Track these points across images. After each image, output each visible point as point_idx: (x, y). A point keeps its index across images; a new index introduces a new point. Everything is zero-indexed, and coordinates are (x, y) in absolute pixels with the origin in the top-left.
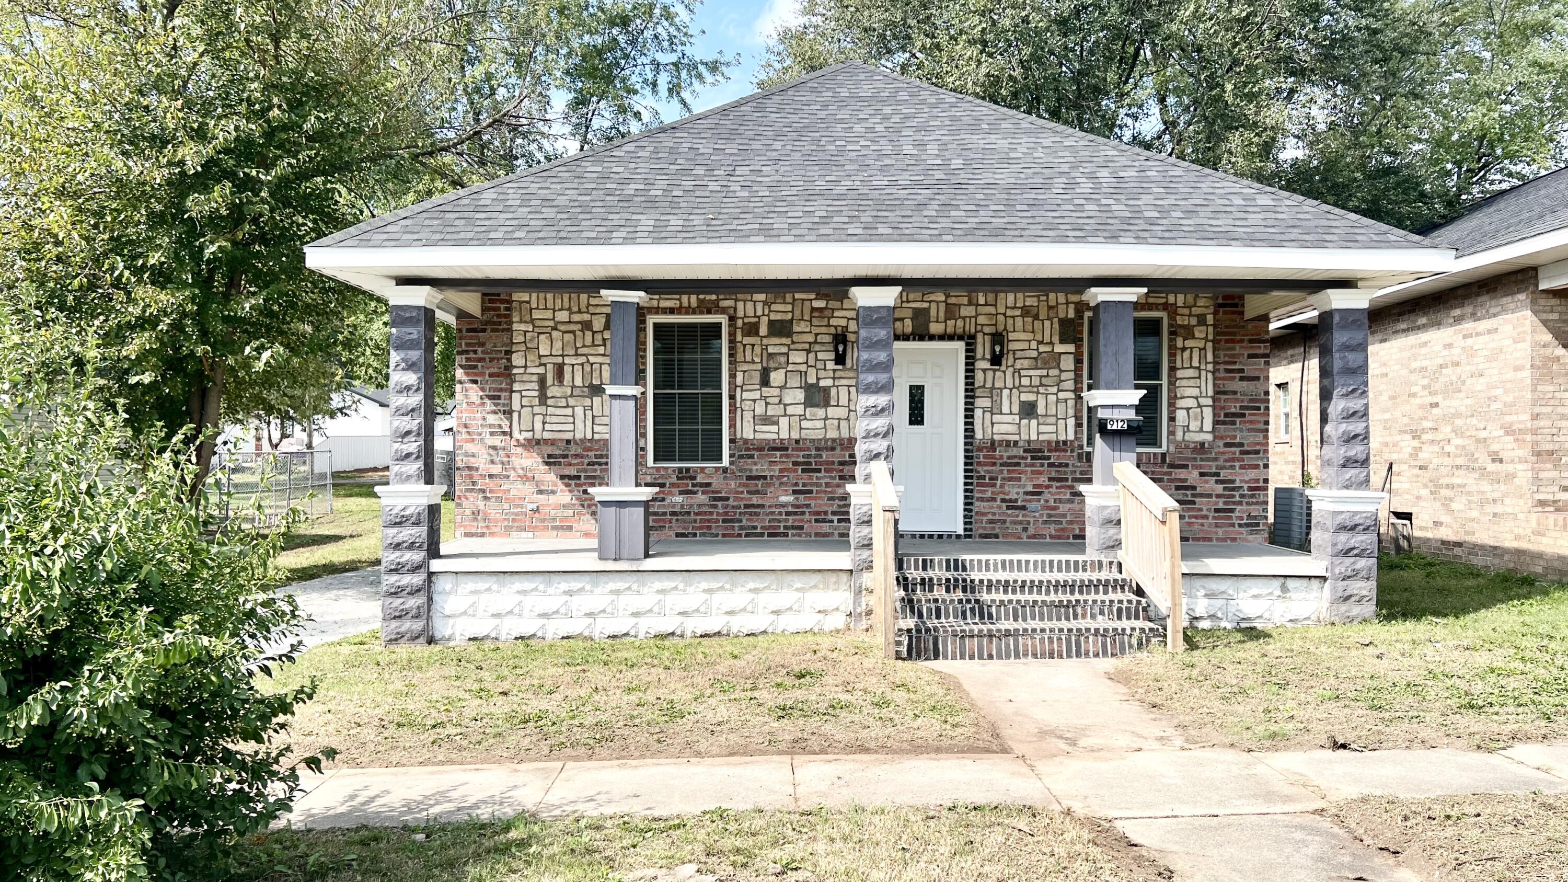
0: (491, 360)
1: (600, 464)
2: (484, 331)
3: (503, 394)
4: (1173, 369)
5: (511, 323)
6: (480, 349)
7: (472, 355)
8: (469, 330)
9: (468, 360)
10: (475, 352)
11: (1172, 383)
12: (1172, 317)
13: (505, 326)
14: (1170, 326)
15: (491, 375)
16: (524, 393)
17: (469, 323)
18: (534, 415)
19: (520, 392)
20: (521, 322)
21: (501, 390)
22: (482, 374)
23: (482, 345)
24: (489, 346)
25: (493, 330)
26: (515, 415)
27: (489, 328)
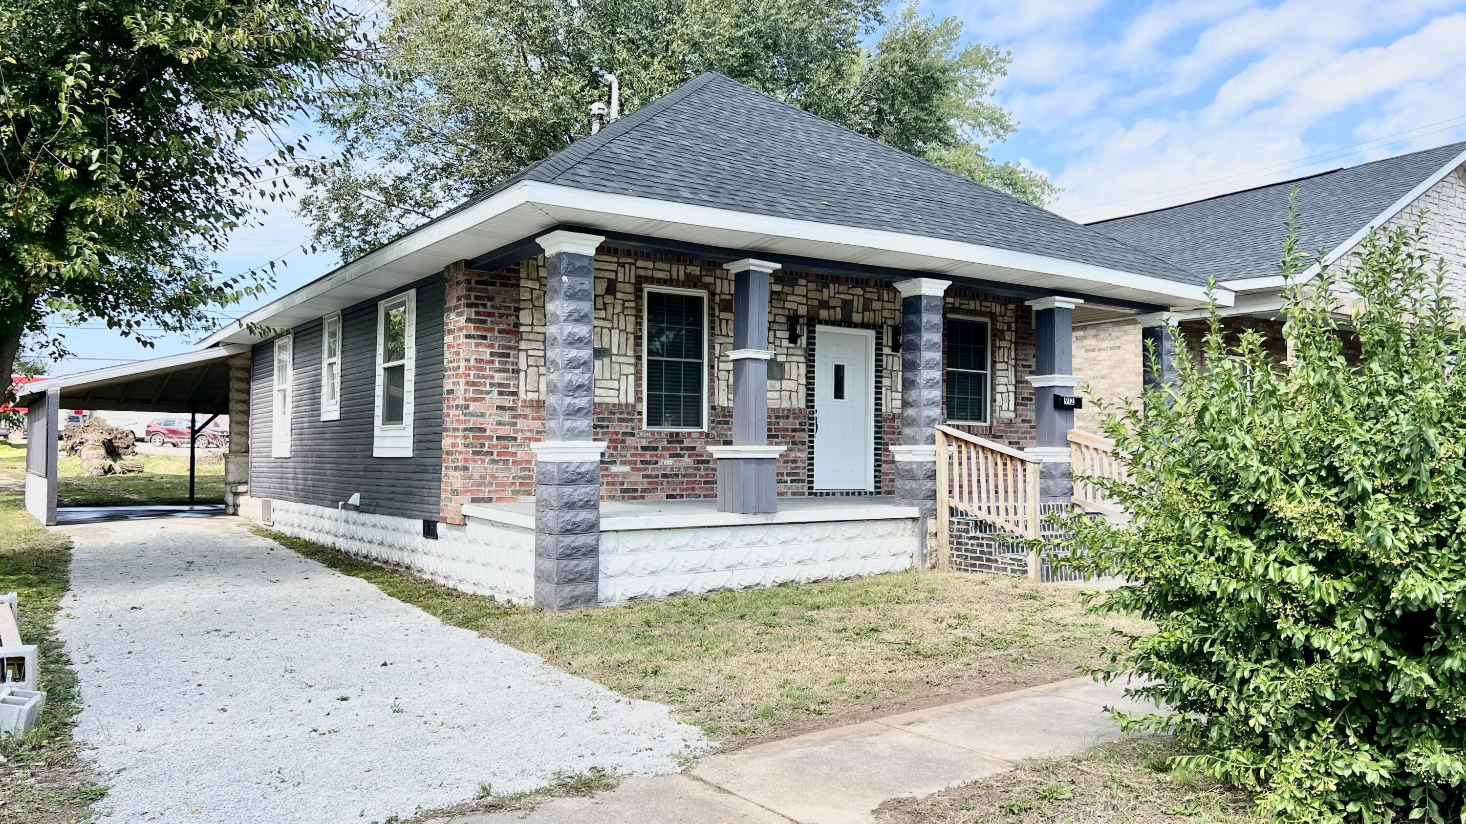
0: (501, 316)
1: (602, 427)
2: (493, 284)
3: (512, 352)
4: (994, 363)
5: (518, 279)
6: (489, 304)
7: (481, 309)
8: (477, 283)
9: (477, 313)
10: (485, 306)
11: (993, 373)
12: (994, 321)
13: (514, 282)
14: (993, 329)
15: (500, 332)
16: (530, 352)
17: (479, 275)
18: (540, 375)
19: (526, 350)
20: (528, 278)
21: (510, 348)
22: (491, 330)
23: (491, 299)
24: (498, 301)
25: (502, 285)
26: (522, 374)
27: (498, 282)
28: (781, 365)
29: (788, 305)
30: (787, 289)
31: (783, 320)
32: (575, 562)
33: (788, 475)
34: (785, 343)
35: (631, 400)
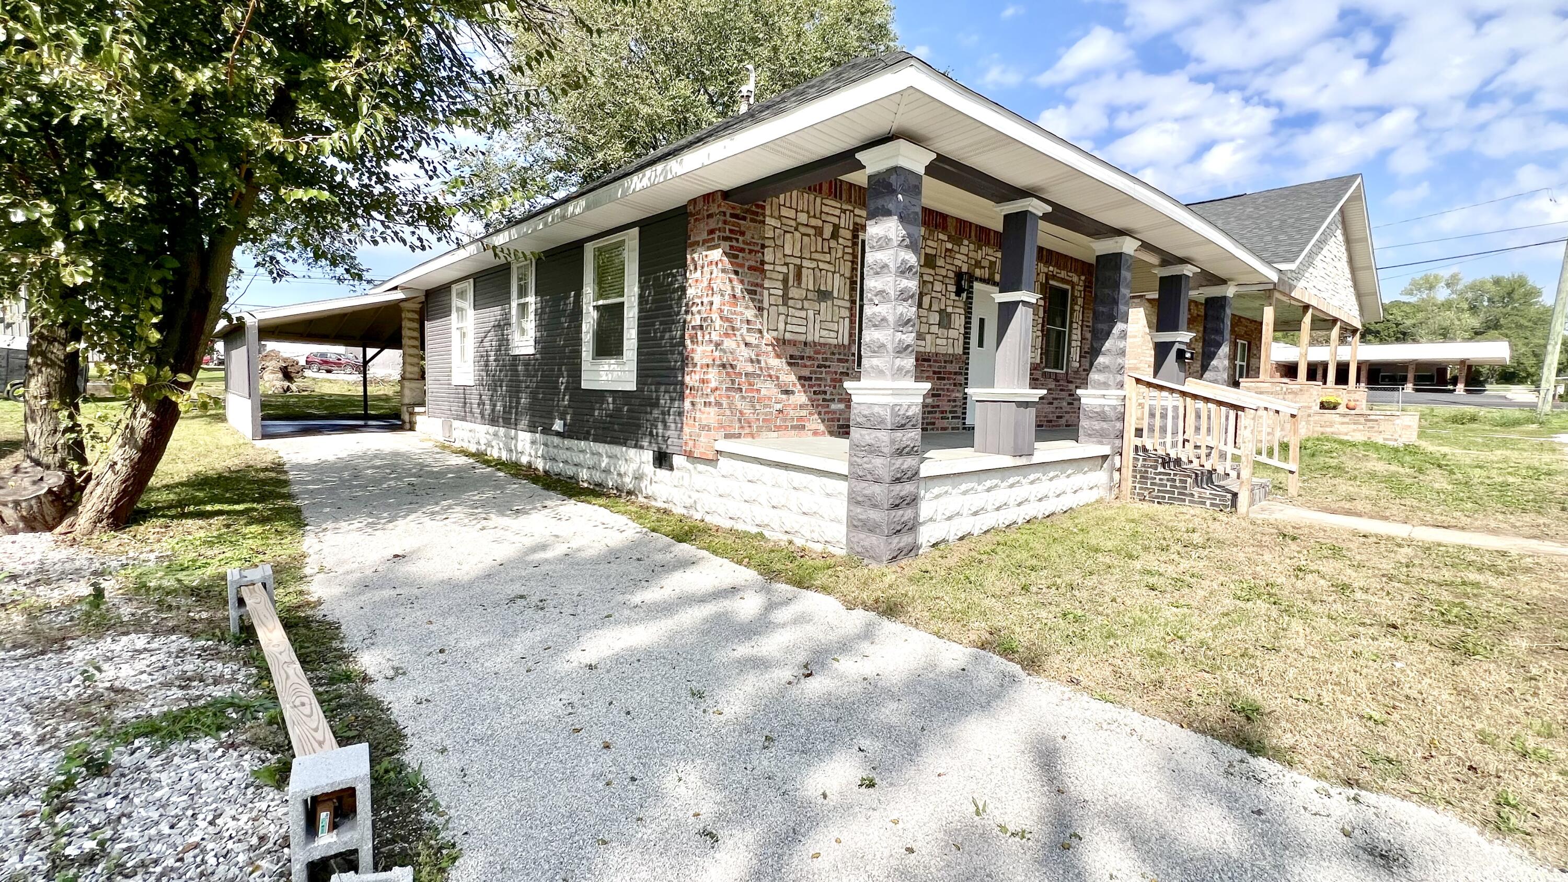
0: (751, 251)
1: (825, 367)
2: (744, 219)
3: (759, 290)
4: (1071, 322)
5: (764, 216)
6: (741, 238)
7: (734, 243)
8: (732, 215)
9: (731, 247)
10: (737, 240)
11: (1070, 331)
12: (1073, 288)
13: (761, 218)
14: (1073, 294)
15: (750, 268)
16: (772, 291)
17: (733, 208)
18: (779, 314)
19: (768, 289)
20: (772, 216)
21: (757, 285)
22: (742, 266)
23: (743, 234)
24: (748, 236)
25: (753, 220)
26: (765, 312)
27: (749, 216)
28: (949, 315)
29: (957, 262)
30: (956, 248)
31: (951, 275)
32: (901, 512)
33: (951, 412)
34: (953, 296)
35: (846, 342)
